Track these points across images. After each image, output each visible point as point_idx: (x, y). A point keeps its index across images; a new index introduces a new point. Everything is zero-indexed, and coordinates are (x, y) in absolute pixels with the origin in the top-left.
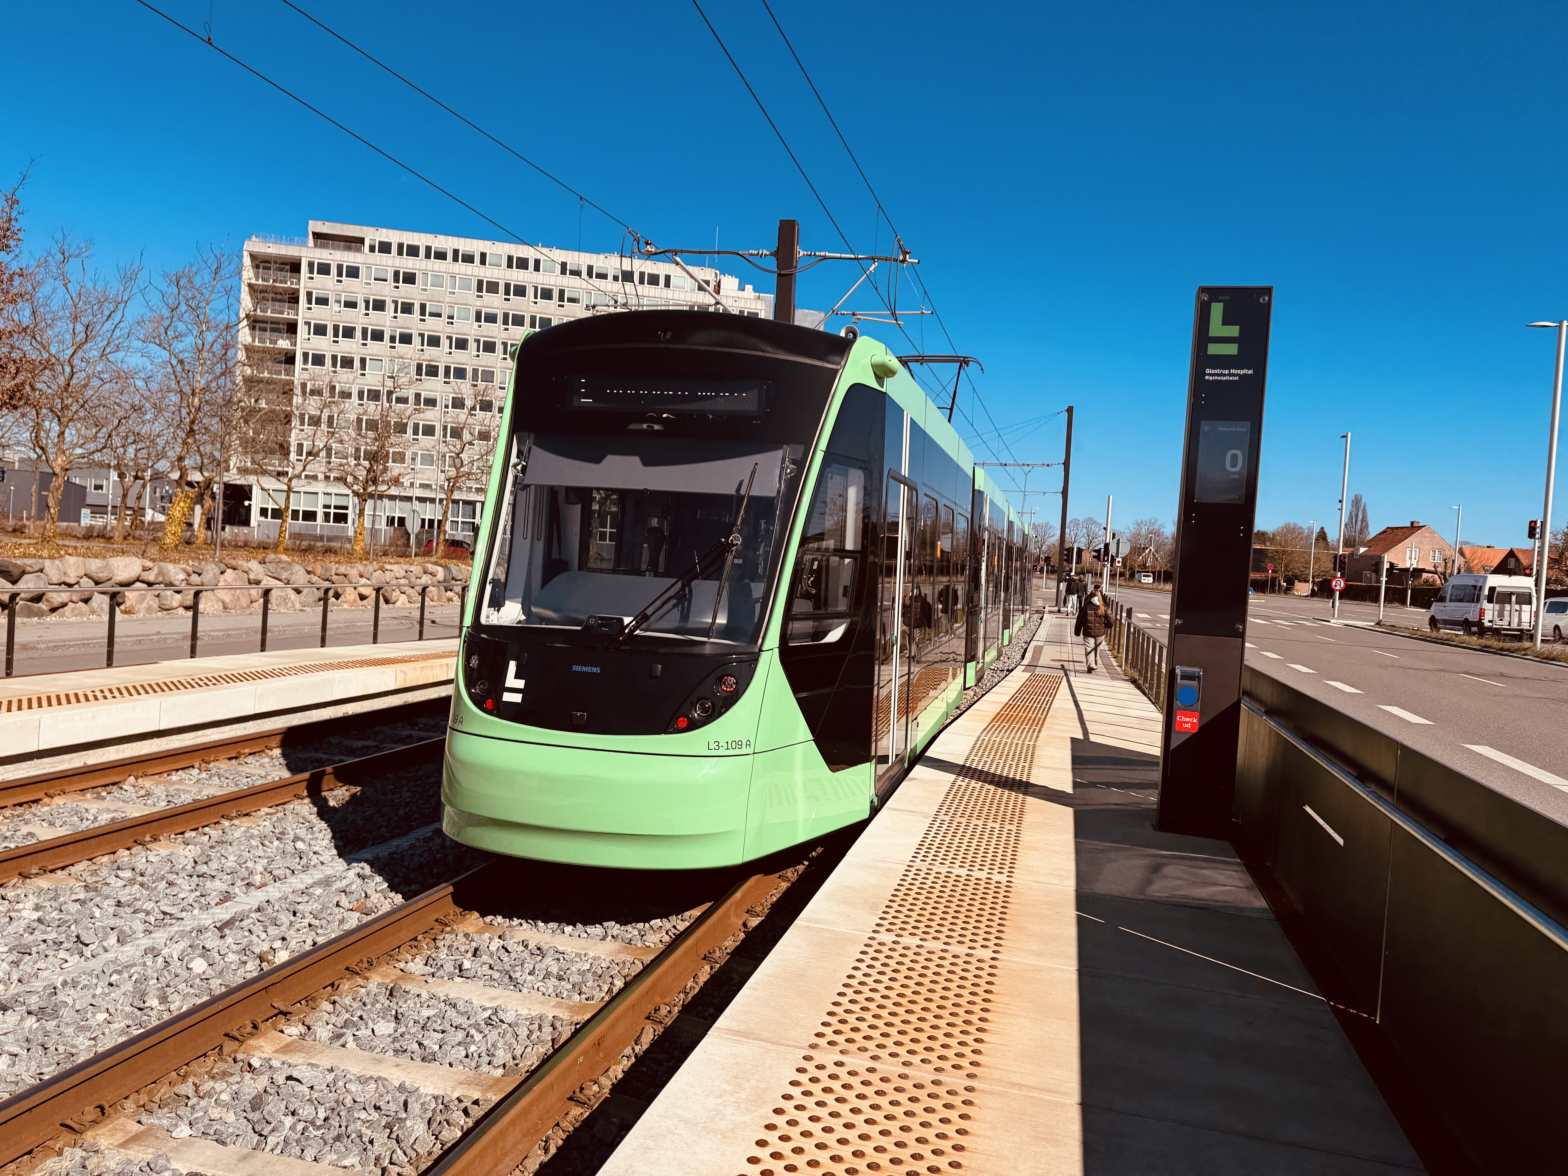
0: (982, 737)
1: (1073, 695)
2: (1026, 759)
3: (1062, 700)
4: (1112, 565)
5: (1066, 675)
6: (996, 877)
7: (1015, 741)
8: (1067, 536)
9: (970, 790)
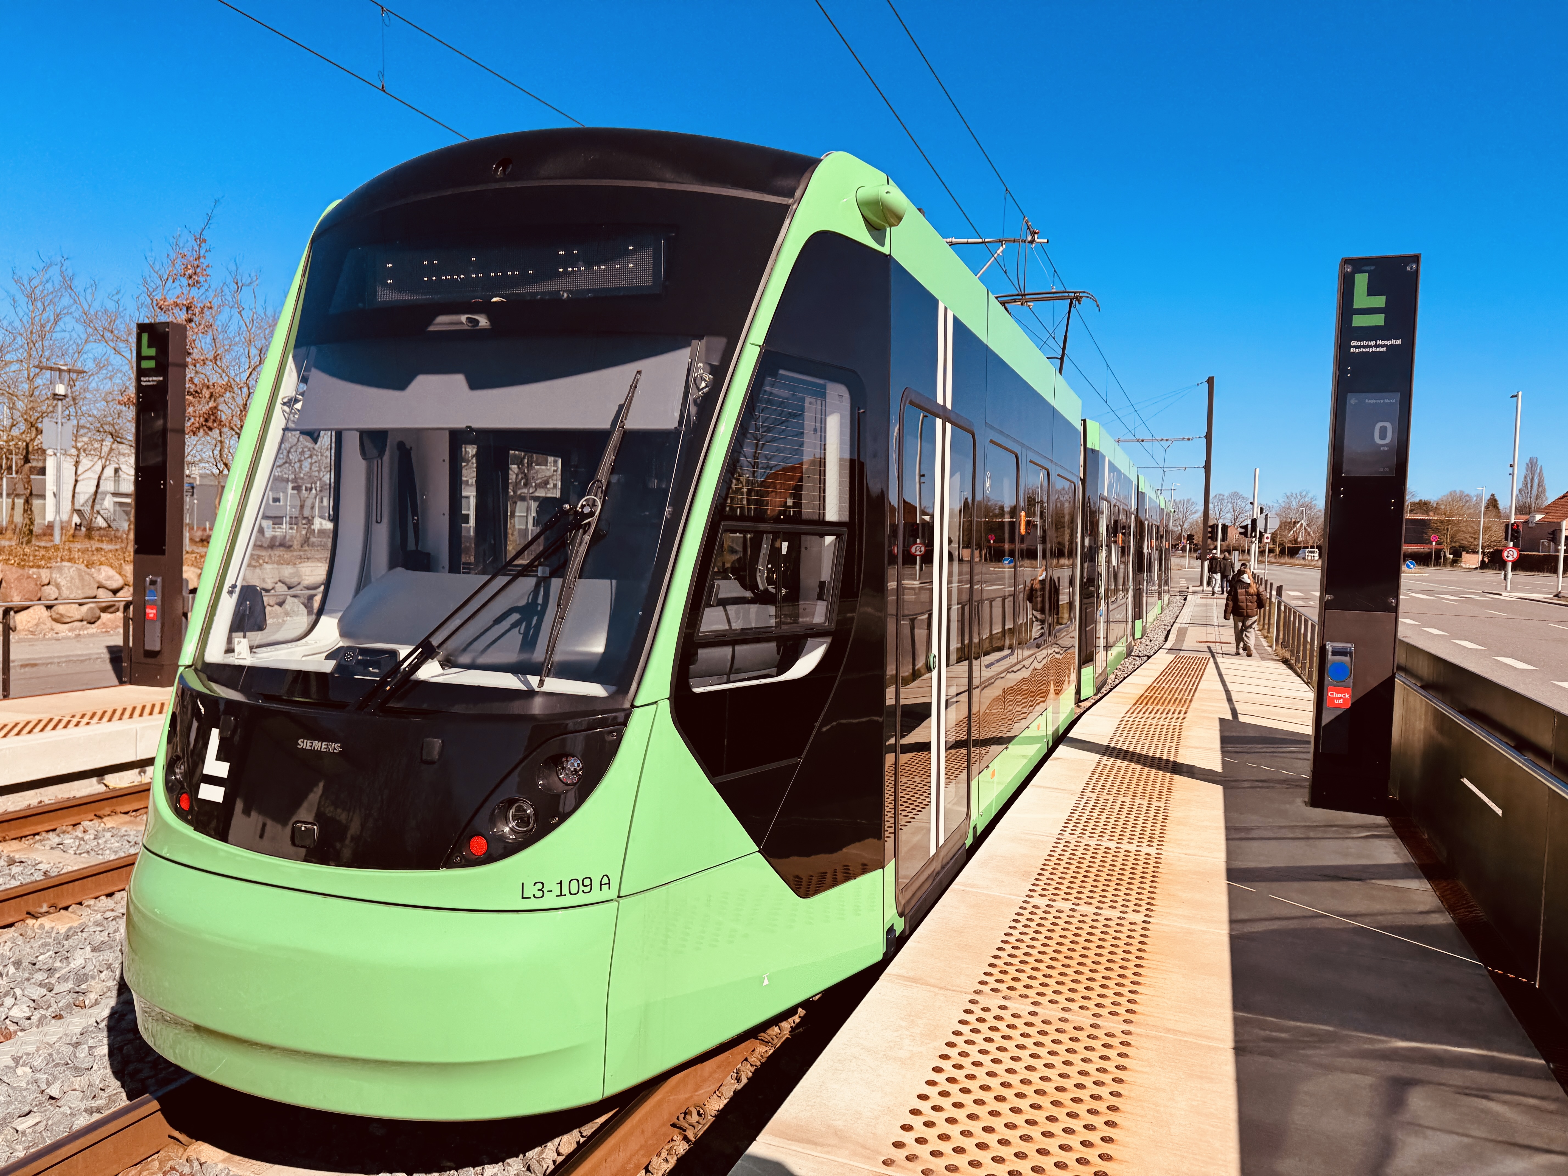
0: (1126, 718)
1: (1220, 675)
2: (1172, 739)
3: (1210, 681)
4: (1260, 542)
5: (1213, 656)
6: (1145, 849)
7: (1161, 722)
8: (1211, 512)
9: (1115, 769)
